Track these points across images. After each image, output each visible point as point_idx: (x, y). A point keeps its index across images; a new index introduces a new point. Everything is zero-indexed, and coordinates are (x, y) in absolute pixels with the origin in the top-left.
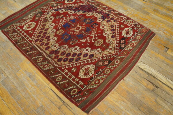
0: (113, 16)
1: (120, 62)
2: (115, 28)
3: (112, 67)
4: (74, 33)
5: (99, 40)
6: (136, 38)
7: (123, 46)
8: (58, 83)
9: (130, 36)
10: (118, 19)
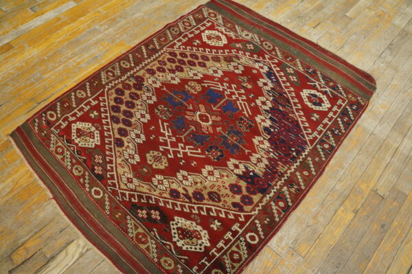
0: (260, 204)
1: (97, 200)
2: (205, 202)
3: (87, 181)
4: (190, 111)
5: (165, 161)
6: (168, 256)
7: (143, 213)
8: (73, 94)
9: (174, 240)
10: (247, 218)
